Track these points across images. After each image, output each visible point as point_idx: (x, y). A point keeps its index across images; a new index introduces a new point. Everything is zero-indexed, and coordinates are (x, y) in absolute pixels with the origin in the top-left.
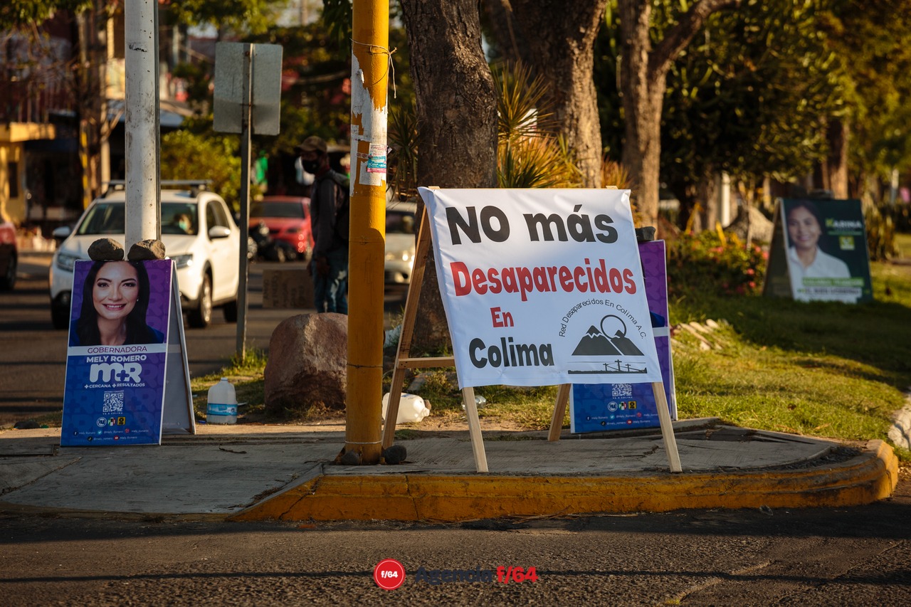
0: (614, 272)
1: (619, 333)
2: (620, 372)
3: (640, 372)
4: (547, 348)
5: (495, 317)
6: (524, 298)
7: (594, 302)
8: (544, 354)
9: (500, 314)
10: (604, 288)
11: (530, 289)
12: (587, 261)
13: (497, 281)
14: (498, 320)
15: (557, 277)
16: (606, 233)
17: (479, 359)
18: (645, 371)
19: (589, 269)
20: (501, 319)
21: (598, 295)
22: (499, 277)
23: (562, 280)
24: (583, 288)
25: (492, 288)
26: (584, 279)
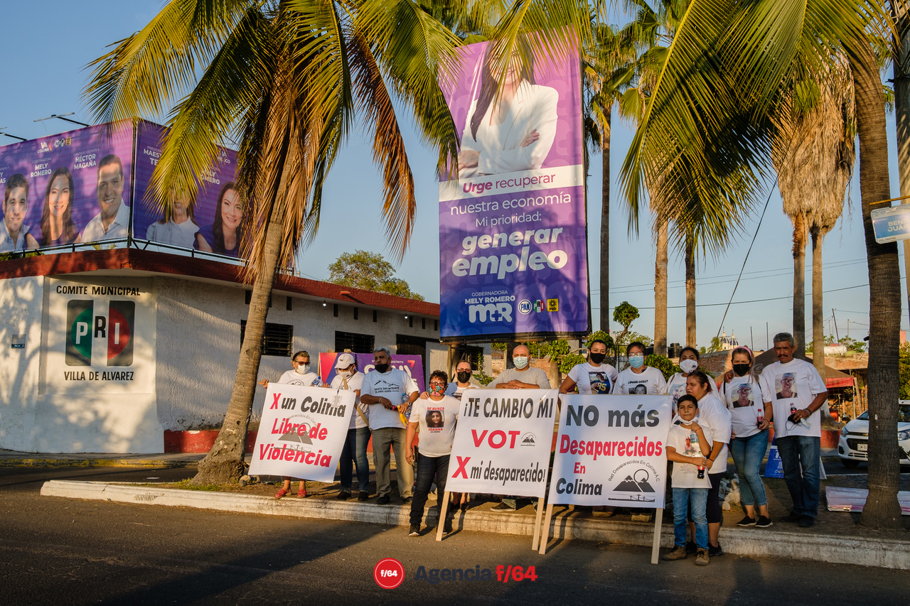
0: (651, 444)
1: (644, 480)
2: (639, 500)
3: (650, 501)
4: (600, 487)
5: (576, 467)
6: (595, 459)
7: (634, 462)
8: (598, 490)
9: (579, 466)
10: (642, 454)
11: (600, 454)
12: (636, 438)
13: (583, 448)
14: (577, 470)
15: (616, 448)
16: (652, 421)
17: (561, 489)
18: (654, 501)
19: (636, 443)
20: (579, 469)
21: (638, 458)
22: (585, 446)
23: (619, 449)
24: (629, 454)
25: (579, 451)
26: (631, 449)
